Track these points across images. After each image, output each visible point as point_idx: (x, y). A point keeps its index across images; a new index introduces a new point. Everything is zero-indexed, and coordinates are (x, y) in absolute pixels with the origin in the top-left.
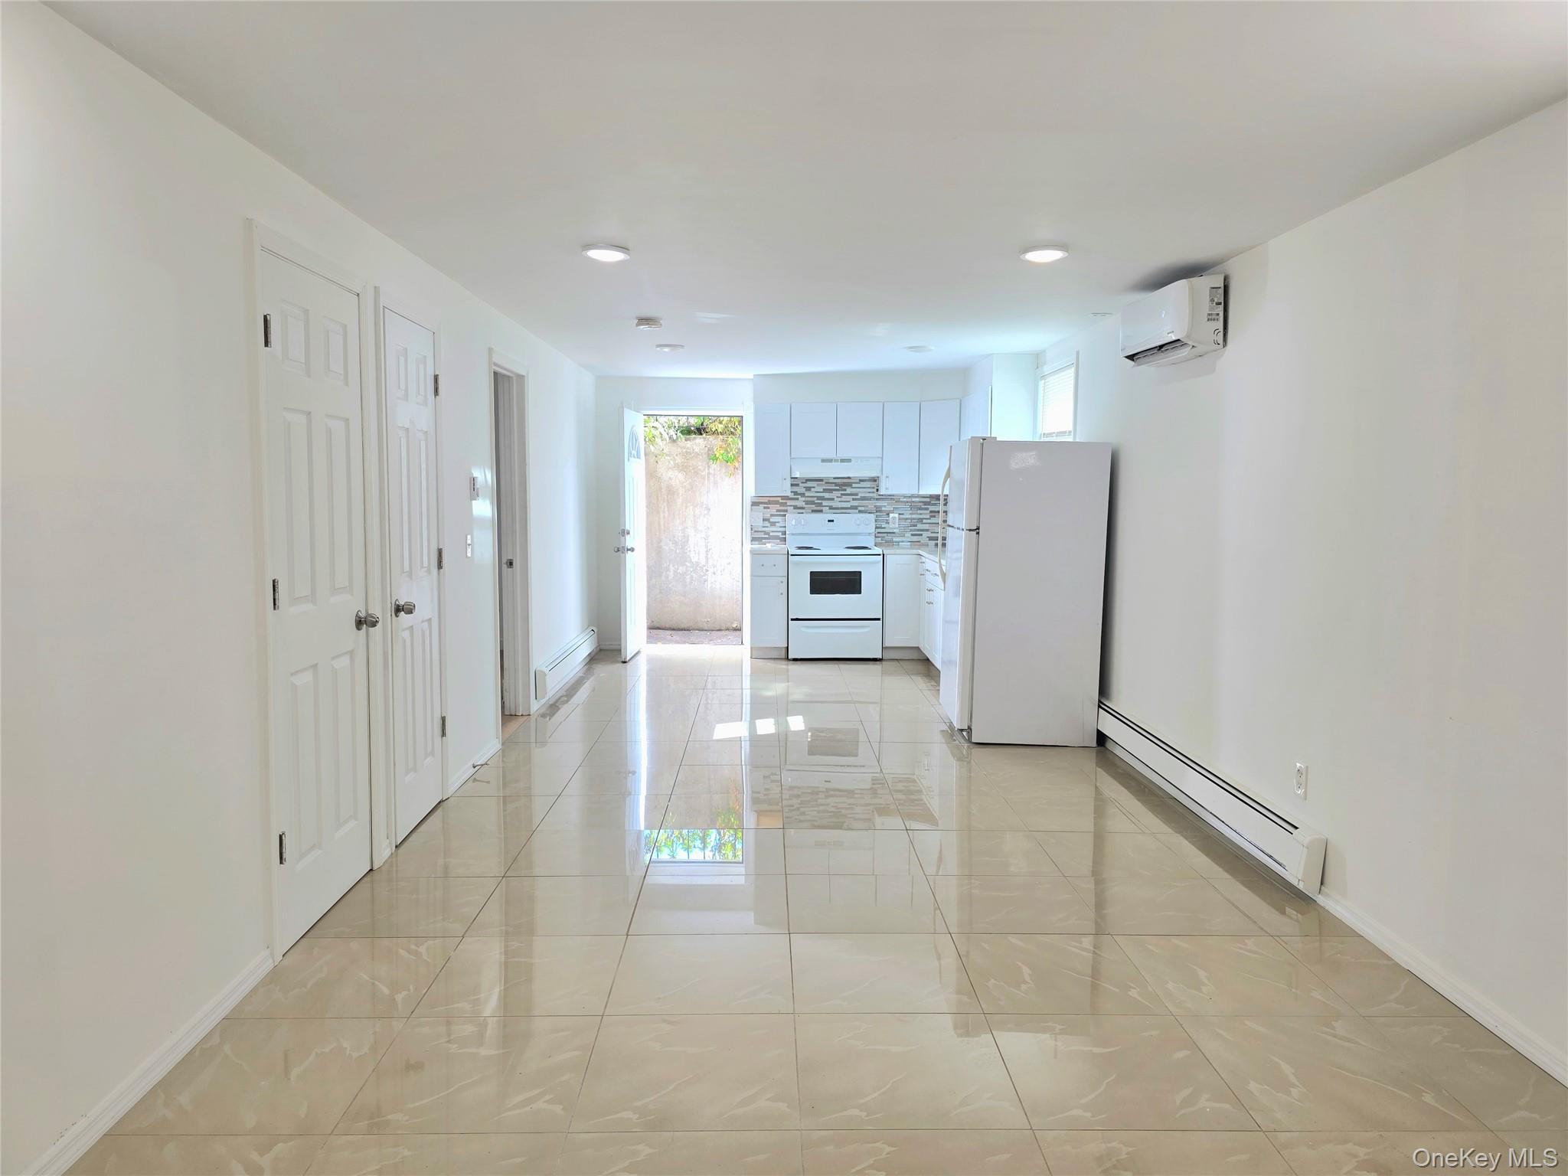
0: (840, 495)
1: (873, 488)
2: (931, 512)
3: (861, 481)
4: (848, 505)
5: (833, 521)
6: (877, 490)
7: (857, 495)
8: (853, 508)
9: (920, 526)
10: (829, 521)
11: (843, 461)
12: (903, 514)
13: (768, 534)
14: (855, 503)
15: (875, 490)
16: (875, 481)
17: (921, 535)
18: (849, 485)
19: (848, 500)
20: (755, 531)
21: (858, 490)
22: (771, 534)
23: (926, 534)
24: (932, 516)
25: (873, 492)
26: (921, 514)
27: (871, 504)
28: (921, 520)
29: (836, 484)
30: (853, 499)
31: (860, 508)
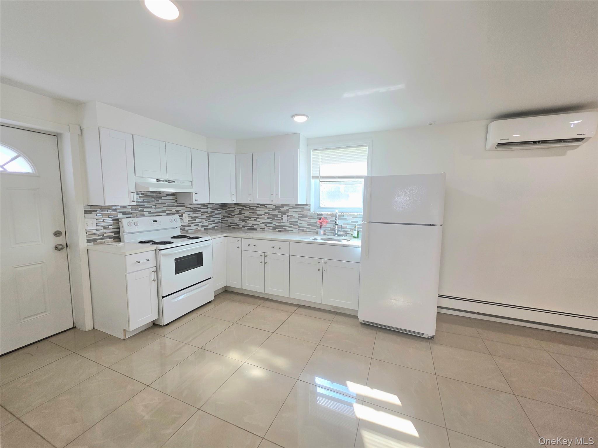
0: (155, 204)
1: (174, 199)
2: (202, 212)
3: (167, 195)
4: (160, 210)
5: (156, 221)
6: (176, 201)
7: (165, 204)
8: (164, 212)
9: (197, 220)
10: (154, 221)
11: (170, 181)
12: (189, 214)
13: (103, 235)
14: (164, 209)
15: (174, 201)
16: (174, 195)
17: (198, 225)
18: (160, 197)
19: (160, 207)
20: (89, 235)
21: (166, 201)
22: (105, 235)
23: (200, 224)
24: (202, 215)
25: (174, 202)
26: (197, 214)
27: (173, 210)
28: (197, 217)
29: (152, 197)
30: (164, 206)
31: (167, 212)
